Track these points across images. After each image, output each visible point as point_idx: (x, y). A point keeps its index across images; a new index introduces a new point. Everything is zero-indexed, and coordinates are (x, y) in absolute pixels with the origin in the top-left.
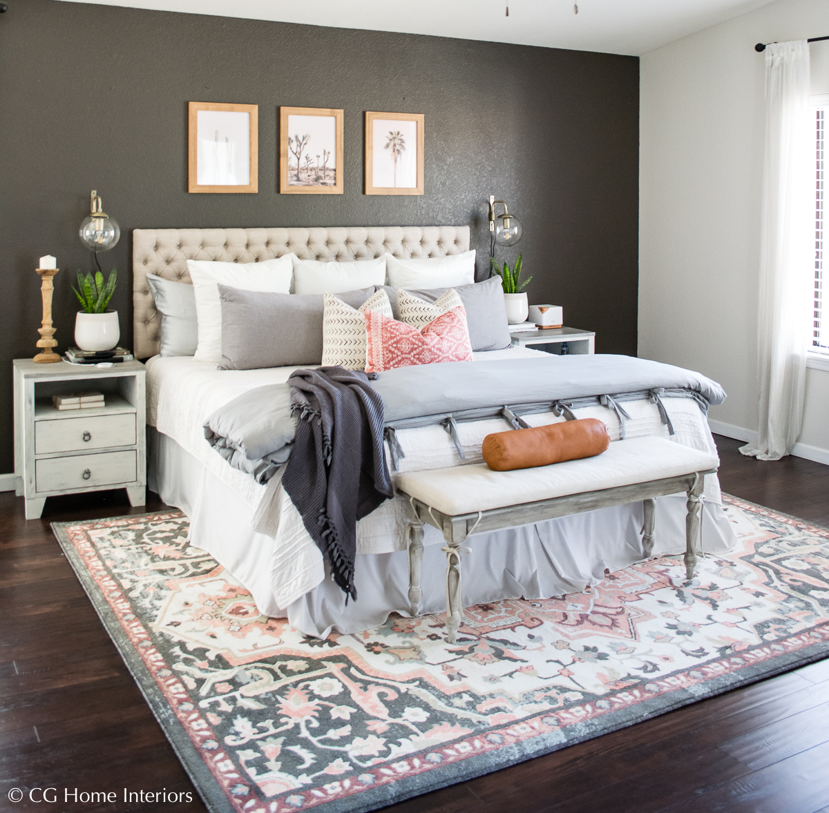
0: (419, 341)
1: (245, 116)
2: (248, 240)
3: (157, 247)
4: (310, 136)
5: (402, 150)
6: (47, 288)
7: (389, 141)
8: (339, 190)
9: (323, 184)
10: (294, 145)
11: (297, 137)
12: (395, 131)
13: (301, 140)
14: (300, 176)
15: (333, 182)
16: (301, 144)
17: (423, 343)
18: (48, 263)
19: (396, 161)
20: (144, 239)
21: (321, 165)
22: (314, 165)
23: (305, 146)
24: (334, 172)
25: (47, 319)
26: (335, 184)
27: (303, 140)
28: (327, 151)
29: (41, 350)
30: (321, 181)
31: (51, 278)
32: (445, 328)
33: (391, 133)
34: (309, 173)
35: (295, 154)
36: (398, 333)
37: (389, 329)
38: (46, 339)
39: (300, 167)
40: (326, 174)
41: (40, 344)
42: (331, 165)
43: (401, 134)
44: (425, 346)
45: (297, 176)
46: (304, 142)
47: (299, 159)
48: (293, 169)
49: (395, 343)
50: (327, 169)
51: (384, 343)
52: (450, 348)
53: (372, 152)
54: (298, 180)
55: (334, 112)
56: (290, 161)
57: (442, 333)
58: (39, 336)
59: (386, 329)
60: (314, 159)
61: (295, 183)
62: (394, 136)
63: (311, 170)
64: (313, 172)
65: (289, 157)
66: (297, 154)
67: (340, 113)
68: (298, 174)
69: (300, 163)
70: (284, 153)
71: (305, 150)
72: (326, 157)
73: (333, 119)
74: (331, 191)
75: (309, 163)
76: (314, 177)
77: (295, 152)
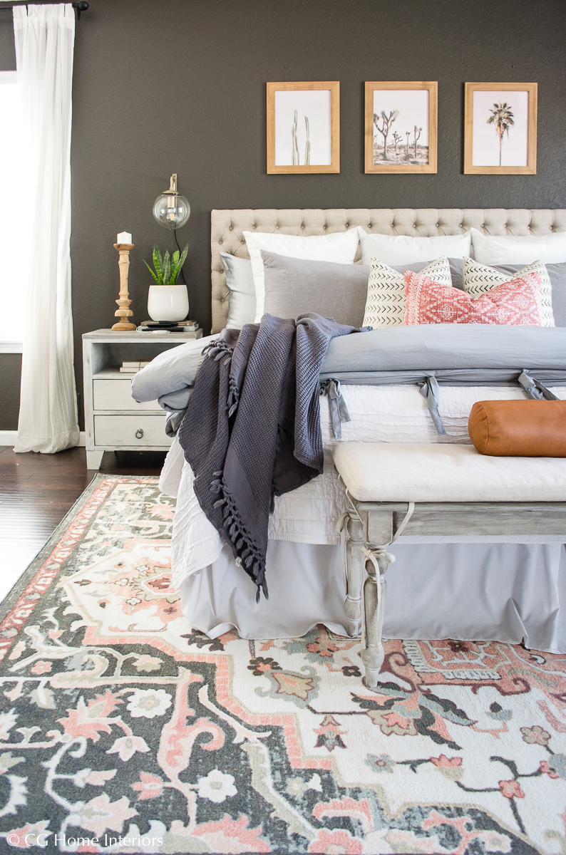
0: (466, 306)
1: (326, 94)
2: (326, 220)
3: (232, 227)
4: (398, 112)
5: (509, 124)
6: (124, 261)
7: (493, 115)
8: (432, 169)
9: (414, 162)
10: (380, 122)
11: (383, 114)
12: (501, 102)
13: (388, 117)
14: (387, 155)
15: (426, 160)
16: (388, 121)
17: (470, 310)
18: (124, 238)
19: (502, 137)
20: (220, 218)
21: (411, 142)
22: (404, 143)
23: (393, 123)
24: (426, 150)
25: (124, 291)
26: (428, 163)
27: (391, 116)
28: (418, 128)
29: (118, 319)
30: (412, 160)
31: (128, 252)
32: (505, 295)
33: (496, 106)
34: (398, 152)
35: (382, 132)
36: (439, 297)
37: (430, 292)
38: (123, 311)
39: (387, 145)
40: (417, 152)
41: (117, 313)
42: (423, 141)
43: (508, 106)
44: (472, 313)
45: (384, 155)
46: (392, 119)
47: (385, 137)
48: (379, 148)
49: (434, 307)
50: (419, 147)
51: (421, 308)
52: (509, 318)
53: (472, 127)
54: (385, 159)
55: (426, 85)
56: (376, 139)
57: (500, 300)
58: (117, 307)
59: (426, 292)
60: (404, 137)
61: (381, 162)
62: (500, 108)
63: (400, 148)
64: (402, 151)
65: (374, 134)
66: (384, 132)
67: (434, 85)
68: (385, 152)
69: (387, 141)
70: (368, 131)
71: (392, 127)
72: (417, 134)
73: (425, 92)
74: (423, 171)
75: (397, 140)
76: (404, 155)
77: (381, 129)
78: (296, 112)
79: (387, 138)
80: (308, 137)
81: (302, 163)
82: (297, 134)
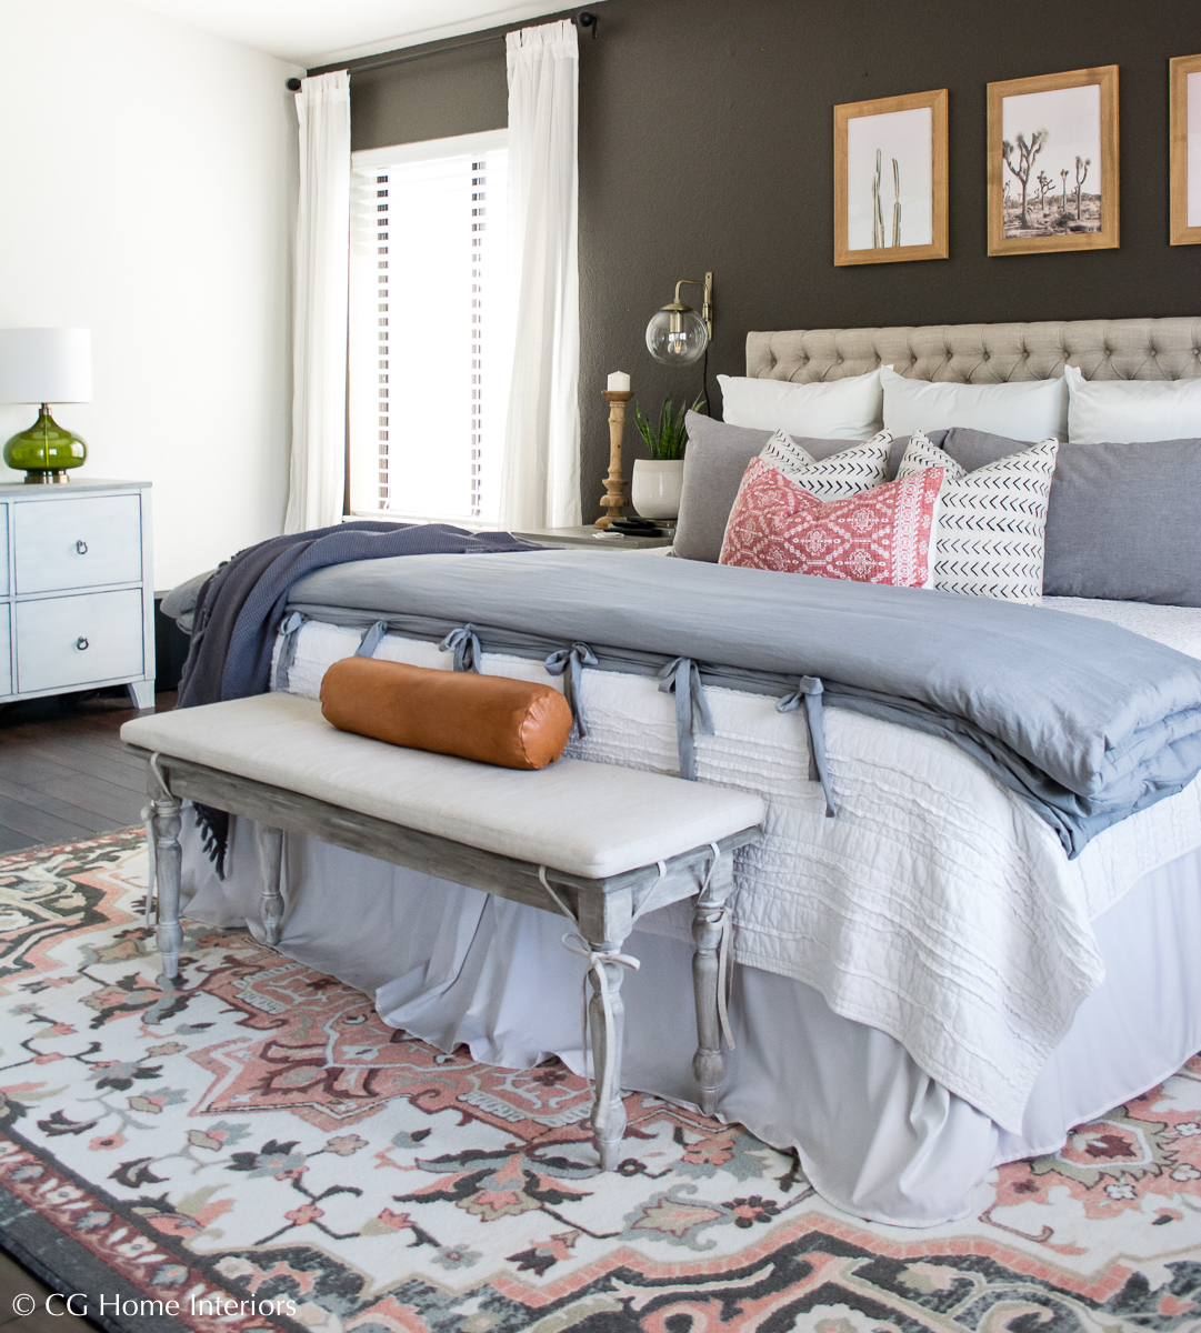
1: (924, 114)
2: (913, 348)
3: (772, 361)
4: (1046, 133)
6: (617, 420)
8: (1108, 239)
9: (1075, 229)
10: (1015, 157)
11: (1020, 139)
13: (1029, 144)
14: (1028, 217)
15: (1096, 224)
16: (1029, 152)
18: (617, 381)
21: (1070, 189)
22: (1058, 192)
23: (1037, 156)
24: (1098, 203)
26: (1099, 229)
27: (1034, 143)
28: (1083, 160)
29: (603, 511)
30: (1072, 224)
31: (623, 405)
34: (1046, 211)
35: (1018, 174)
39: (1027, 199)
40: (1082, 208)
41: (605, 501)
42: (1092, 186)
45: (1022, 218)
46: (1036, 147)
47: (1024, 183)
48: (1014, 206)
50: (1086, 197)
53: (1185, 148)
54: (1024, 225)
55: (1095, 74)
56: (1010, 188)
58: (605, 491)
60: (1057, 181)
61: (1017, 232)
63: (1050, 203)
64: (1055, 208)
65: (1005, 180)
66: (1022, 174)
67: (1111, 72)
68: (1023, 214)
69: (1027, 191)
70: (993, 176)
71: (1035, 164)
72: (1082, 172)
73: (1095, 89)
74: (1090, 244)
75: (1045, 189)
76: (1057, 216)
77: (1017, 170)
78: (879, 152)
79: (1028, 186)
80: (897, 195)
81: (889, 243)
82: (881, 191)
